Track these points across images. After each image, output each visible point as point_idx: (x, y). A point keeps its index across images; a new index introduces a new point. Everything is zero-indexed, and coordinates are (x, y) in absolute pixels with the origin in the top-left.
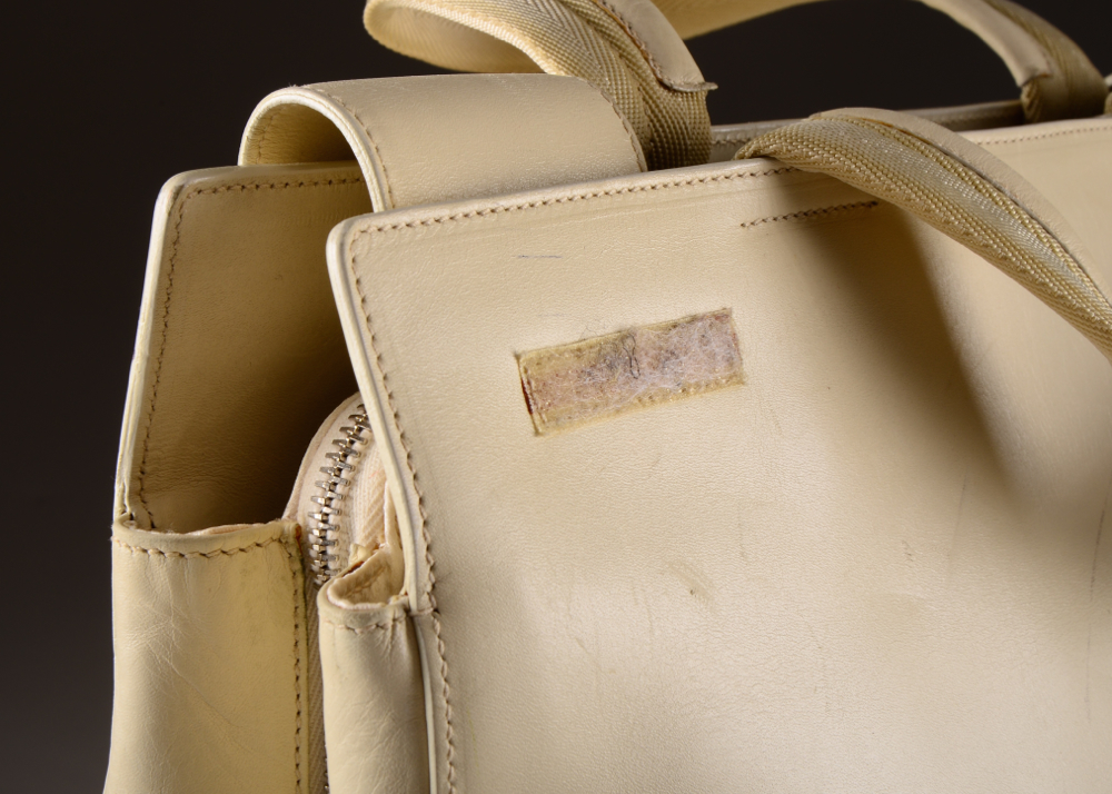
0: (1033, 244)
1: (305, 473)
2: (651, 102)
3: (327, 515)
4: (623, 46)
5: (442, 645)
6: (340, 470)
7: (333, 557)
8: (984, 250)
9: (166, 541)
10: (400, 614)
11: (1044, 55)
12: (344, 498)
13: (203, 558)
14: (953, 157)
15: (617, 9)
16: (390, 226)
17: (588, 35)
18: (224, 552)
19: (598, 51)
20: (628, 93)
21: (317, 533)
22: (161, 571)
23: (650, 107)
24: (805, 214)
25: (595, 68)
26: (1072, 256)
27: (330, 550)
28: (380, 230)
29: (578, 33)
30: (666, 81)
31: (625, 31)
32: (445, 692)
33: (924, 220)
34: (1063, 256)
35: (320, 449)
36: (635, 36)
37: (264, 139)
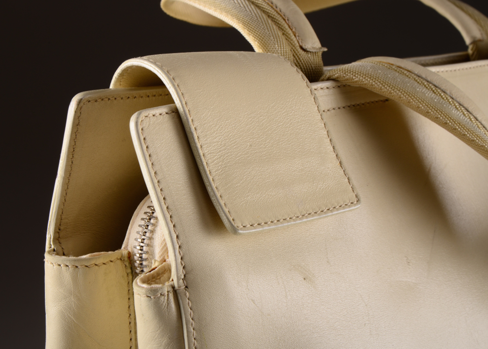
0: (460, 117)
1: (132, 227)
2: (296, 56)
3: (142, 247)
4: (285, 29)
5: (190, 303)
6: (148, 226)
7: (146, 266)
8: (436, 120)
9: (69, 260)
10: (170, 289)
11: (480, 30)
12: (150, 238)
13: (86, 268)
14: (422, 78)
15: (282, 10)
16: (158, 114)
17: (268, 23)
18: (96, 265)
19: (273, 32)
20: (286, 53)
21: (138, 255)
22: (67, 274)
23: (296, 59)
24: (354, 106)
25: (272, 40)
26: (480, 122)
27: (144, 263)
28: (154, 116)
29: (264, 23)
30: (304, 47)
31: (286, 22)
32: (192, 324)
33: (408, 107)
34: (475, 122)
35: (138, 216)
36: (290, 24)
37: (123, 78)
